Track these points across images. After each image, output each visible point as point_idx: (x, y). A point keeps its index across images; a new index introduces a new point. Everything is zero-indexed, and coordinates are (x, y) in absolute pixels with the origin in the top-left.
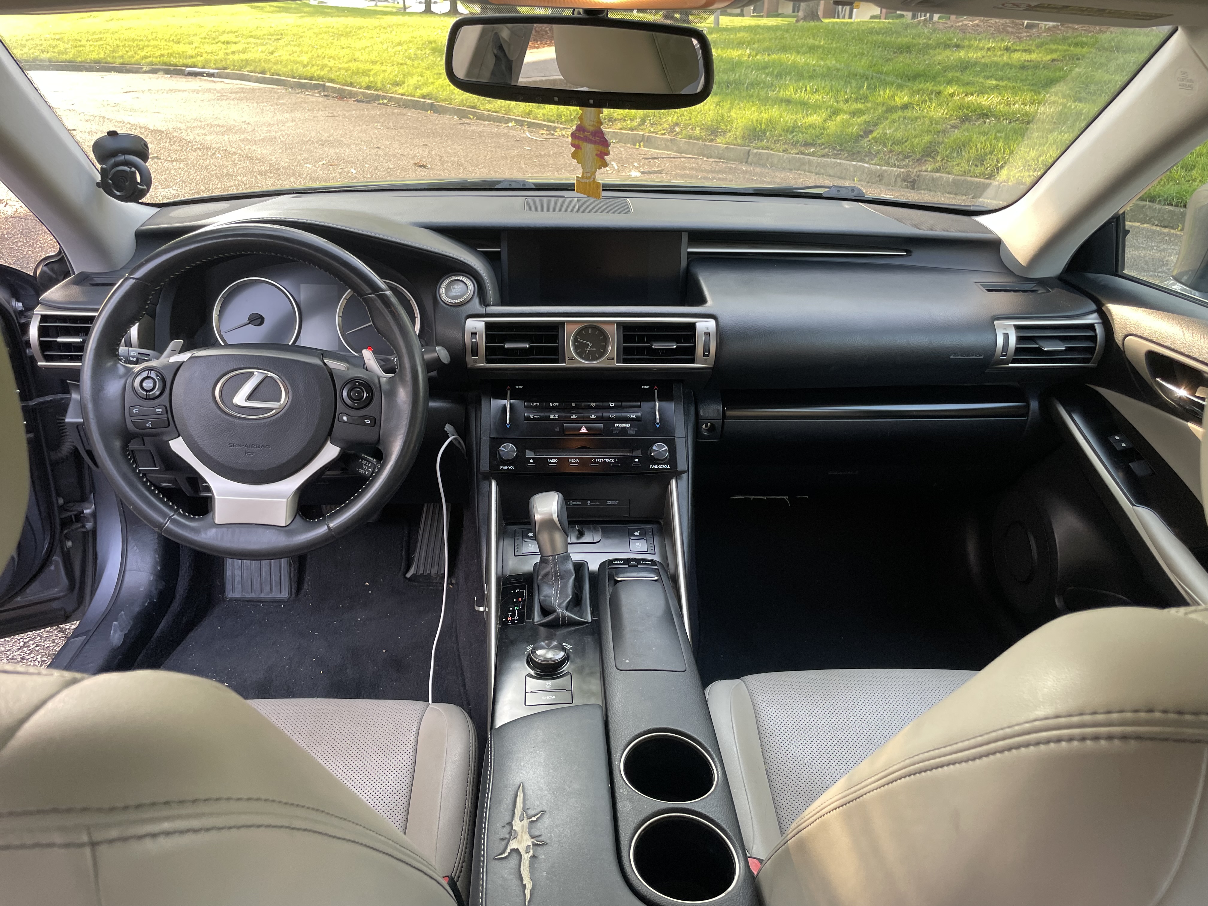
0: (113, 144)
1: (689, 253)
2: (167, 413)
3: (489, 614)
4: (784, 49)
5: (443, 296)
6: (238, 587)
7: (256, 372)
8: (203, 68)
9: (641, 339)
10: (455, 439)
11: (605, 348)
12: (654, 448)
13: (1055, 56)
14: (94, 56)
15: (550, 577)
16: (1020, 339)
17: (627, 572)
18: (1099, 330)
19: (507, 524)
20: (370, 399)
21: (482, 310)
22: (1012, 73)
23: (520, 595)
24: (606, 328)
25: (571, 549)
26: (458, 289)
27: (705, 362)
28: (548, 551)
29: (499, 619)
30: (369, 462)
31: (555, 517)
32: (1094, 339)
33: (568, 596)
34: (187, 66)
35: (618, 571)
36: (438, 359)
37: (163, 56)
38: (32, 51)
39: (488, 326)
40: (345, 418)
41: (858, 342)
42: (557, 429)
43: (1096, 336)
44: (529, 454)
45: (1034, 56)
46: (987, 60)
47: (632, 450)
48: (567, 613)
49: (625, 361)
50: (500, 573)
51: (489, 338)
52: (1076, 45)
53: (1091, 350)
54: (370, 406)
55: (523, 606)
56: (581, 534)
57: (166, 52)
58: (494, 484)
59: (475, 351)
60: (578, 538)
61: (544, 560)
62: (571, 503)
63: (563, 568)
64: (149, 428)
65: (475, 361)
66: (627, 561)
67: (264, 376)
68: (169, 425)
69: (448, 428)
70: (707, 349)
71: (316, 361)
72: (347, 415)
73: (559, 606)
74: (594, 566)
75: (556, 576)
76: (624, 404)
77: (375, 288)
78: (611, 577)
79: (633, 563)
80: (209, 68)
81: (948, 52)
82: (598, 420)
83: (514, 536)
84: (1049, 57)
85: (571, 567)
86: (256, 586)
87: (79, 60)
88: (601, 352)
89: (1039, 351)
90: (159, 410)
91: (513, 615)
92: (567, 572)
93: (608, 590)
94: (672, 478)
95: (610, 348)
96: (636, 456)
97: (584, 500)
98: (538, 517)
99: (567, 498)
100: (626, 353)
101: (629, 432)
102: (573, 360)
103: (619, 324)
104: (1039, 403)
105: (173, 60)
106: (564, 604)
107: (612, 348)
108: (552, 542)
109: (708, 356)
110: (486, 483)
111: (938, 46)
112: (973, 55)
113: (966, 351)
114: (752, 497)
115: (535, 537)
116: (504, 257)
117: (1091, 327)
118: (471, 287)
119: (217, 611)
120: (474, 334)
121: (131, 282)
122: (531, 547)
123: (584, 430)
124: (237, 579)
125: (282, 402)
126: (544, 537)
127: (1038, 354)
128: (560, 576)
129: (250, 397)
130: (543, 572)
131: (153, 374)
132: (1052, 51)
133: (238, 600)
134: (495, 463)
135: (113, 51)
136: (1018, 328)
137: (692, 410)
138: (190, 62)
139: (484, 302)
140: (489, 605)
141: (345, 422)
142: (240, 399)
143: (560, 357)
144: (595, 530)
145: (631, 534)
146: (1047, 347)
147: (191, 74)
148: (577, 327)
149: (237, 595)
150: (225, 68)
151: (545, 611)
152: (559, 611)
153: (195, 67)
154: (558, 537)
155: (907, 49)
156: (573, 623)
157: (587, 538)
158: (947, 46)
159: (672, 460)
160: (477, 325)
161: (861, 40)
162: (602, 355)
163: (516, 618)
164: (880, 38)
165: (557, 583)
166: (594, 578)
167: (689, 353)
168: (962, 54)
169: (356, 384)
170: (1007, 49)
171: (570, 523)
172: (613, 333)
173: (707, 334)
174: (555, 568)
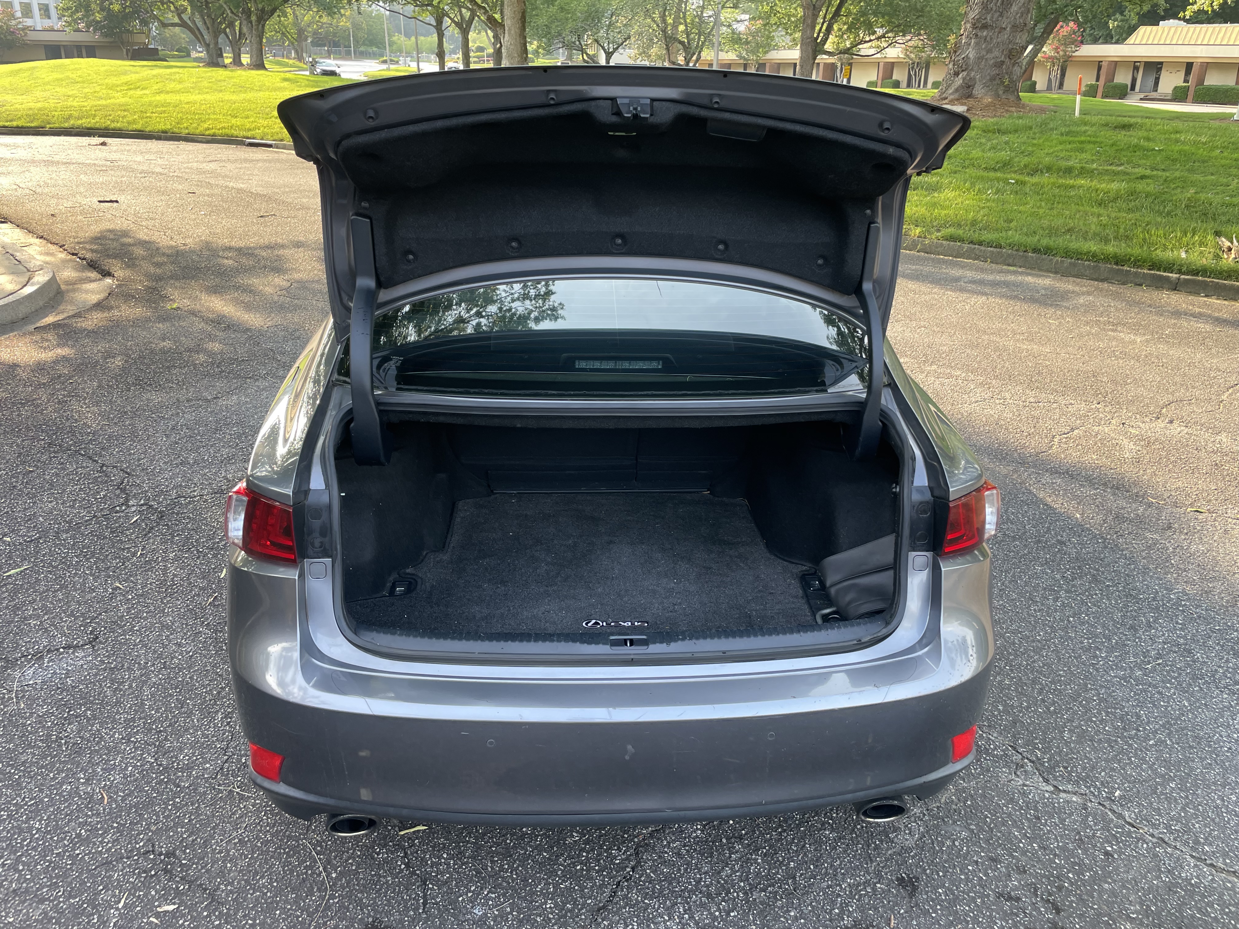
8: (262, 139)
14: (162, 127)
34: (248, 138)
37: (224, 128)
38: (103, 121)
57: (226, 125)
80: (267, 139)
87: (148, 129)
105: (234, 132)
135: (178, 123)
138: (249, 134)
147: (251, 145)
150: (282, 140)
153: (254, 138)
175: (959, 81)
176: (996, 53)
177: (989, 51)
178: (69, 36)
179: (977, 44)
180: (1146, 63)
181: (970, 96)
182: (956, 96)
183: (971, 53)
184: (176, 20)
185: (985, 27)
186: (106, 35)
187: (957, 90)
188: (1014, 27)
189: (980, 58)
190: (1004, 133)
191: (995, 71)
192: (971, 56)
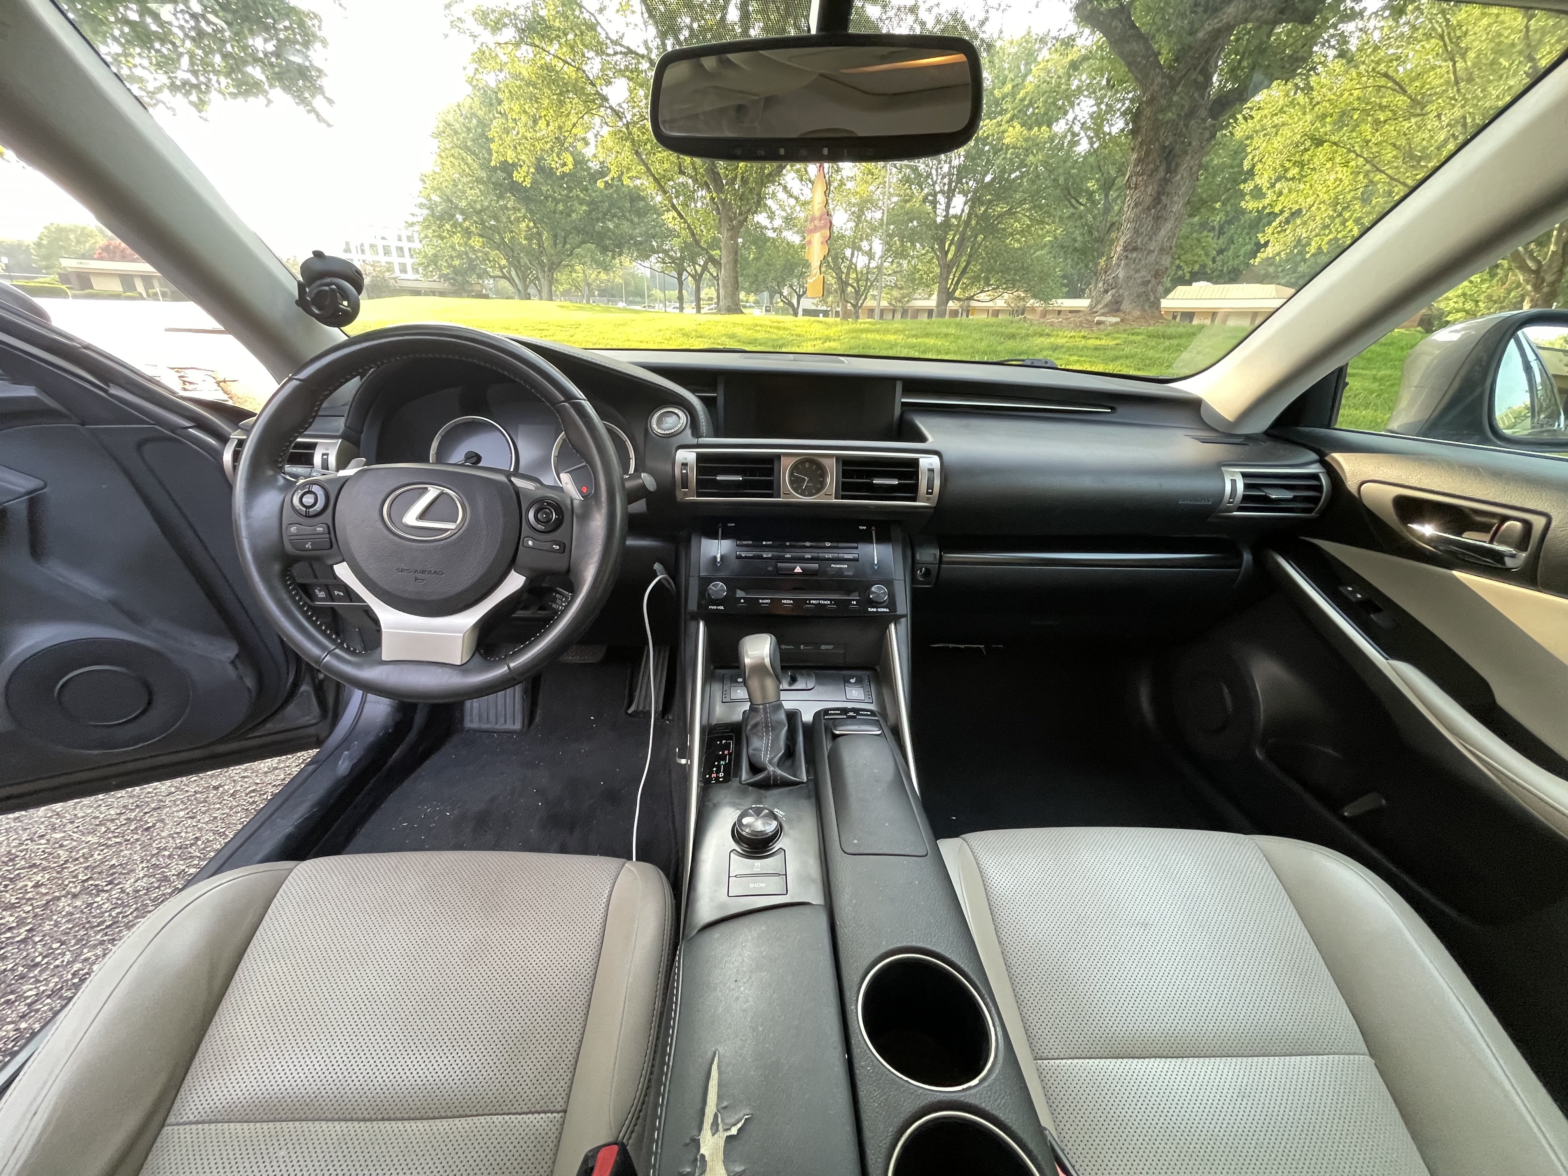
0: (319, 266)
1: (904, 404)
2: (329, 533)
3: (691, 766)
4: (927, 335)
5: (655, 426)
6: (476, 718)
7: (430, 487)
9: (860, 474)
10: (664, 578)
11: (822, 484)
12: (873, 589)
13: (1118, 341)
15: (760, 727)
16: (1247, 486)
17: (847, 725)
18: (1324, 480)
19: (716, 668)
20: (559, 523)
21: (694, 441)
22: (1089, 353)
23: (727, 746)
24: (825, 462)
25: (784, 695)
26: (670, 421)
27: (928, 500)
28: (758, 700)
29: (702, 774)
30: (564, 596)
31: (767, 661)
32: (1319, 488)
33: (780, 751)
35: (836, 723)
36: (643, 487)
39: (700, 458)
40: (530, 543)
41: (1087, 484)
42: (770, 569)
43: (1321, 486)
44: (740, 594)
45: (1103, 342)
46: (1070, 344)
47: (849, 593)
48: (779, 772)
49: (843, 497)
50: (705, 722)
51: (700, 470)
52: (1133, 334)
53: (1316, 500)
54: (559, 531)
55: (730, 760)
56: (793, 680)
58: (701, 625)
59: (685, 484)
60: (790, 684)
61: (753, 709)
62: (783, 647)
63: (775, 717)
64: (308, 550)
65: (686, 494)
66: (844, 711)
67: (438, 492)
68: (331, 547)
69: (657, 566)
70: (930, 486)
71: (502, 478)
72: (533, 539)
73: (770, 762)
74: (807, 717)
75: (767, 727)
76: (841, 545)
77: (569, 397)
78: (828, 729)
79: (851, 714)
81: (1042, 339)
82: (813, 560)
83: (722, 680)
84: (1115, 342)
85: (783, 716)
86: (492, 718)
88: (818, 485)
89: (1266, 499)
90: (320, 529)
91: (718, 772)
92: (780, 723)
93: (826, 745)
94: (890, 623)
95: (829, 480)
96: (854, 599)
97: (797, 644)
98: (747, 661)
99: (780, 641)
100: (846, 489)
101: (846, 573)
102: (788, 494)
103: (838, 458)
104: (1253, 554)
106: (776, 760)
107: (831, 481)
108: (763, 688)
109: (931, 493)
110: (693, 624)
111: (1035, 335)
112: (1060, 341)
113: (1194, 496)
114: (951, 646)
115: (745, 683)
116: (721, 402)
117: (1315, 477)
118: (683, 418)
119: (455, 739)
120: (685, 465)
121: (294, 383)
122: (741, 693)
123: (798, 570)
124: (475, 711)
125: (458, 522)
126: (754, 683)
127: (1265, 503)
128: (771, 727)
129: (422, 516)
130: (752, 722)
131: (315, 488)
132: (1116, 339)
133: (475, 731)
134: (703, 602)
136: (1245, 475)
137: (909, 553)
139: (696, 433)
140: (690, 757)
141: (530, 547)
142: (411, 518)
143: (775, 492)
144: (809, 675)
145: (846, 681)
146: (1274, 495)
148: (791, 461)
149: (475, 725)
151: (755, 769)
152: (771, 768)
154: (770, 683)
155: (1012, 336)
156: (785, 783)
157: (799, 685)
158: (1041, 335)
159: (892, 603)
160: (687, 456)
161: (981, 330)
162: (818, 491)
163: (721, 775)
164: (993, 329)
165: (767, 734)
166: (810, 730)
167: (911, 491)
168: (1052, 340)
169: (542, 504)
170: (1084, 337)
171: (783, 668)
172: (832, 468)
173: (931, 471)
174: (766, 718)
175: (1108, 297)
176: (1143, 273)
177: (1138, 271)
178: (425, 285)
179: (1127, 265)
180: (1183, 313)
181: (1118, 310)
182: (1106, 310)
183: (1121, 273)
184: (500, 274)
185: (1135, 249)
186: (453, 285)
187: (1106, 305)
188: (1162, 250)
189: (1129, 278)
190: (1170, 337)
191: (1142, 289)
192: (1120, 275)
